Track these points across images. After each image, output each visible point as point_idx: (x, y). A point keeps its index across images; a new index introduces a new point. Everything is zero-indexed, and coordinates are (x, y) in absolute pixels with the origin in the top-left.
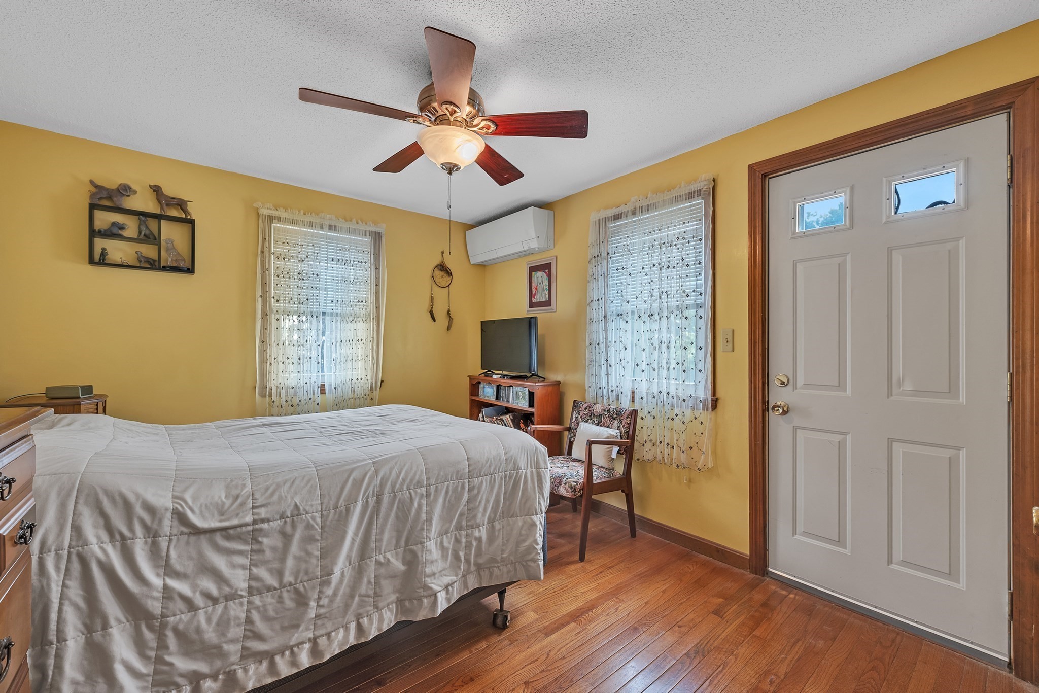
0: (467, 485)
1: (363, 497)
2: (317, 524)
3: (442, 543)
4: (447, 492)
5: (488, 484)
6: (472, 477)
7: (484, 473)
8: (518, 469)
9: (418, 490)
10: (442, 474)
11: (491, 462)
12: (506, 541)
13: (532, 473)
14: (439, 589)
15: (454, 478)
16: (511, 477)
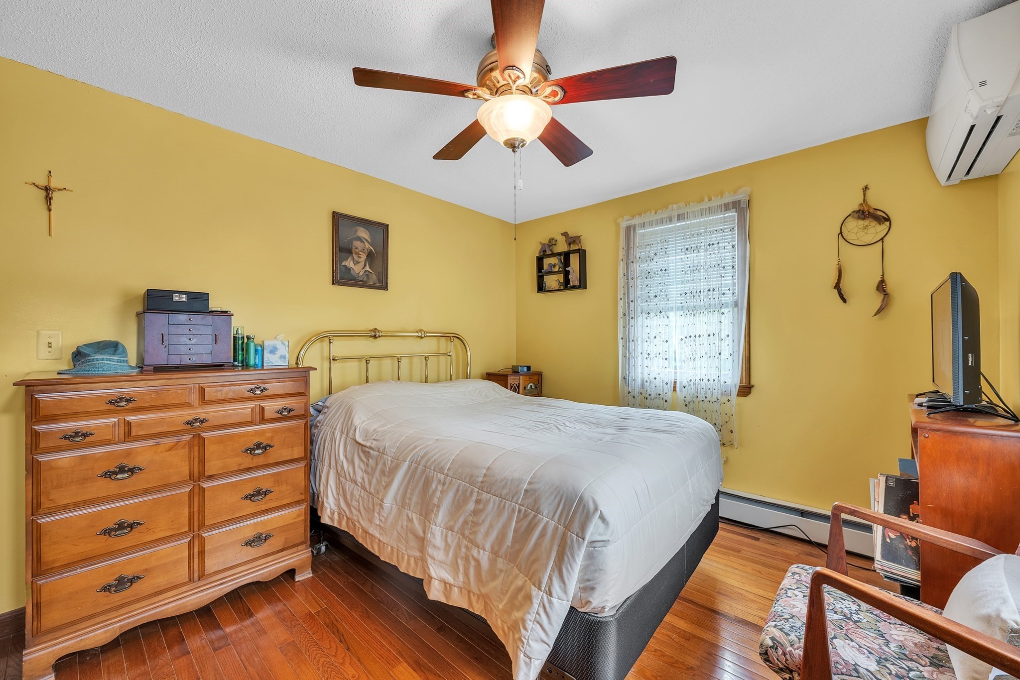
0: (475, 494)
1: (410, 460)
2: (388, 465)
3: (446, 536)
4: (457, 490)
5: (496, 506)
6: (482, 488)
7: (495, 491)
8: (538, 511)
9: (439, 474)
10: (460, 471)
11: (506, 484)
12: (506, 591)
13: (556, 528)
14: (436, 577)
15: (467, 480)
16: (526, 516)
